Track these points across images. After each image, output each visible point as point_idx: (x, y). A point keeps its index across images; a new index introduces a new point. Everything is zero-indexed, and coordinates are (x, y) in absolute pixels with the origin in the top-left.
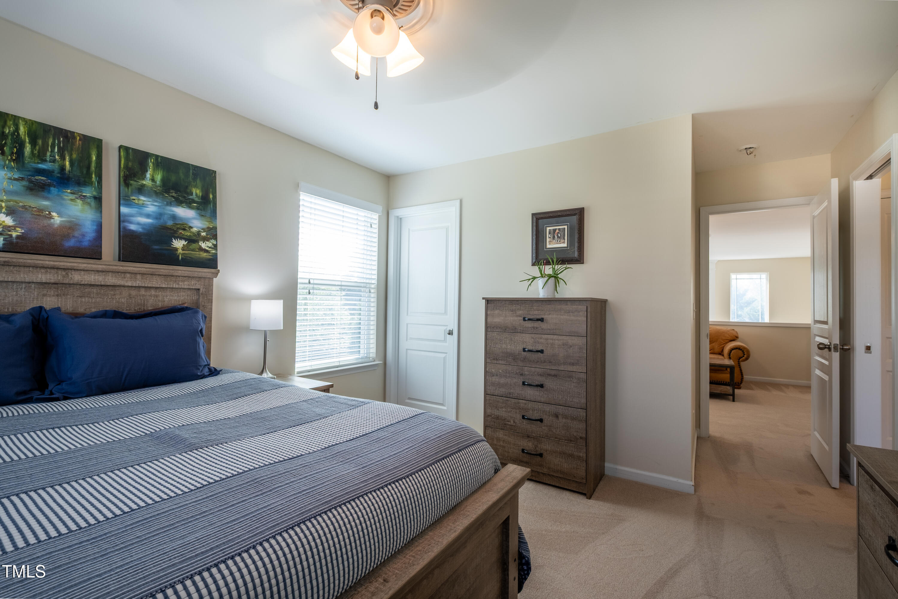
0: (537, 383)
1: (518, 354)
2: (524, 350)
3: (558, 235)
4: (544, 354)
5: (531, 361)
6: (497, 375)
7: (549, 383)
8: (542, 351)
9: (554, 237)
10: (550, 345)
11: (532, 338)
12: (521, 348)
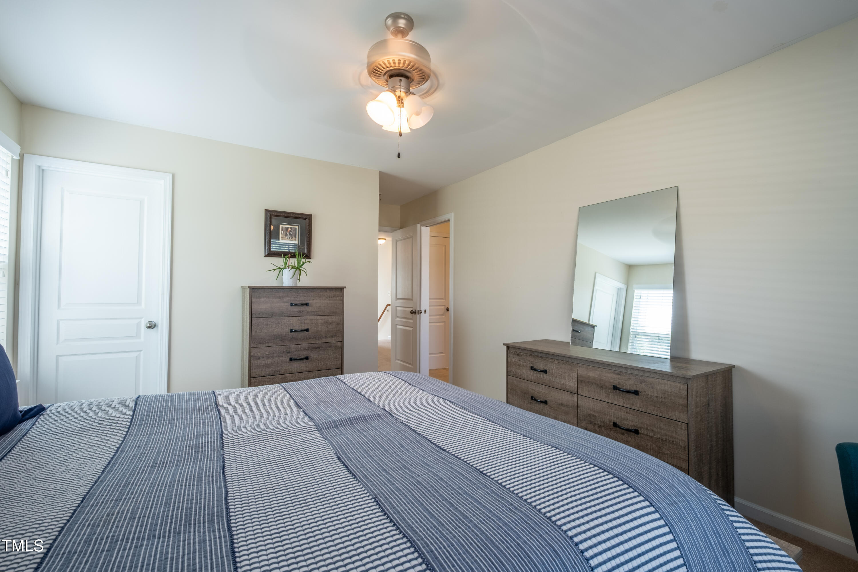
0: (303, 357)
1: (286, 335)
2: (291, 331)
3: (290, 233)
4: (309, 332)
5: (297, 339)
6: (263, 358)
7: (313, 355)
8: (307, 330)
9: (286, 235)
10: (314, 324)
11: (298, 320)
12: (288, 330)
